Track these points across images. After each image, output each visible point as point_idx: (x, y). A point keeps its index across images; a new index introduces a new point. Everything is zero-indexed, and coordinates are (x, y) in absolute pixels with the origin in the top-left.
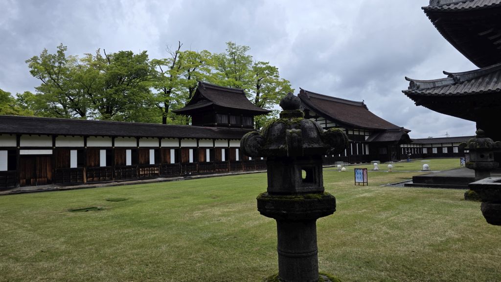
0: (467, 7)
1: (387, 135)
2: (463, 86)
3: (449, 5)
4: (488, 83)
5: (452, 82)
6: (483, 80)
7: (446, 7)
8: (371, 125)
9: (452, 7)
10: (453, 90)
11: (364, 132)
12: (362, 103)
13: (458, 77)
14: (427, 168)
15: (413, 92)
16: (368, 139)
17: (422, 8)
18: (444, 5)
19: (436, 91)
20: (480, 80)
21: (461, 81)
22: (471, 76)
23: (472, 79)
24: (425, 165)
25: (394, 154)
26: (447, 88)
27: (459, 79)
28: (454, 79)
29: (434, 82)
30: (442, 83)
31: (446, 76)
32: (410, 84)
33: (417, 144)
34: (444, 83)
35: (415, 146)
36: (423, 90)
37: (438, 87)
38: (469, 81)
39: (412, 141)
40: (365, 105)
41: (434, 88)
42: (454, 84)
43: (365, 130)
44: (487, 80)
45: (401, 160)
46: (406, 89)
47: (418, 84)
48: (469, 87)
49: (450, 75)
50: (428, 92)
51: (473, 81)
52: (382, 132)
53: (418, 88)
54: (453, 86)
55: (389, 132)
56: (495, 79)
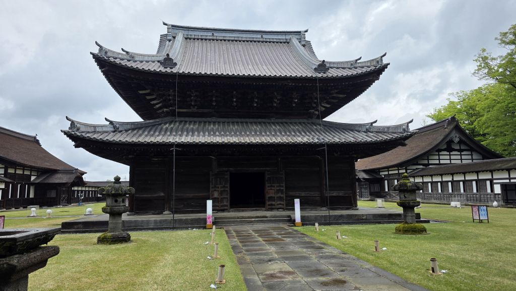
0: (130, 66)
1: (59, 176)
2: (120, 134)
3: (116, 58)
4: (140, 135)
5: (112, 129)
6: (138, 131)
7: (112, 59)
8: (40, 164)
9: (118, 61)
10: (111, 137)
11: (31, 171)
12: (35, 138)
13: (117, 126)
14: (91, 212)
15: (73, 133)
16: (34, 180)
17: (91, 53)
18: (111, 57)
19: (96, 136)
20: (135, 132)
21: (120, 129)
22: (129, 127)
23: (129, 130)
24: (89, 209)
25: (64, 198)
26: (107, 134)
27: (118, 128)
28: (114, 127)
29: (95, 127)
30: (103, 129)
31: (108, 123)
32: (71, 125)
33: (92, 187)
34: (105, 129)
35: (90, 189)
36: (83, 132)
37: (98, 132)
38: (126, 131)
39: (86, 184)
40: (38, 141)
41: (95, 132)
42: (114, 132)
43: (32, 168)
44: (140, 132)
45: (72, 204)
46: (67, 129)
47: (78, 125)
48: (125, 136)
49: (111, 123)
50: (88, 135)
51: (130, 131)
52: (53, 172)
53: (78, 129)
54: (112, 133)
55: (61, 173)
56: (146, 133)
